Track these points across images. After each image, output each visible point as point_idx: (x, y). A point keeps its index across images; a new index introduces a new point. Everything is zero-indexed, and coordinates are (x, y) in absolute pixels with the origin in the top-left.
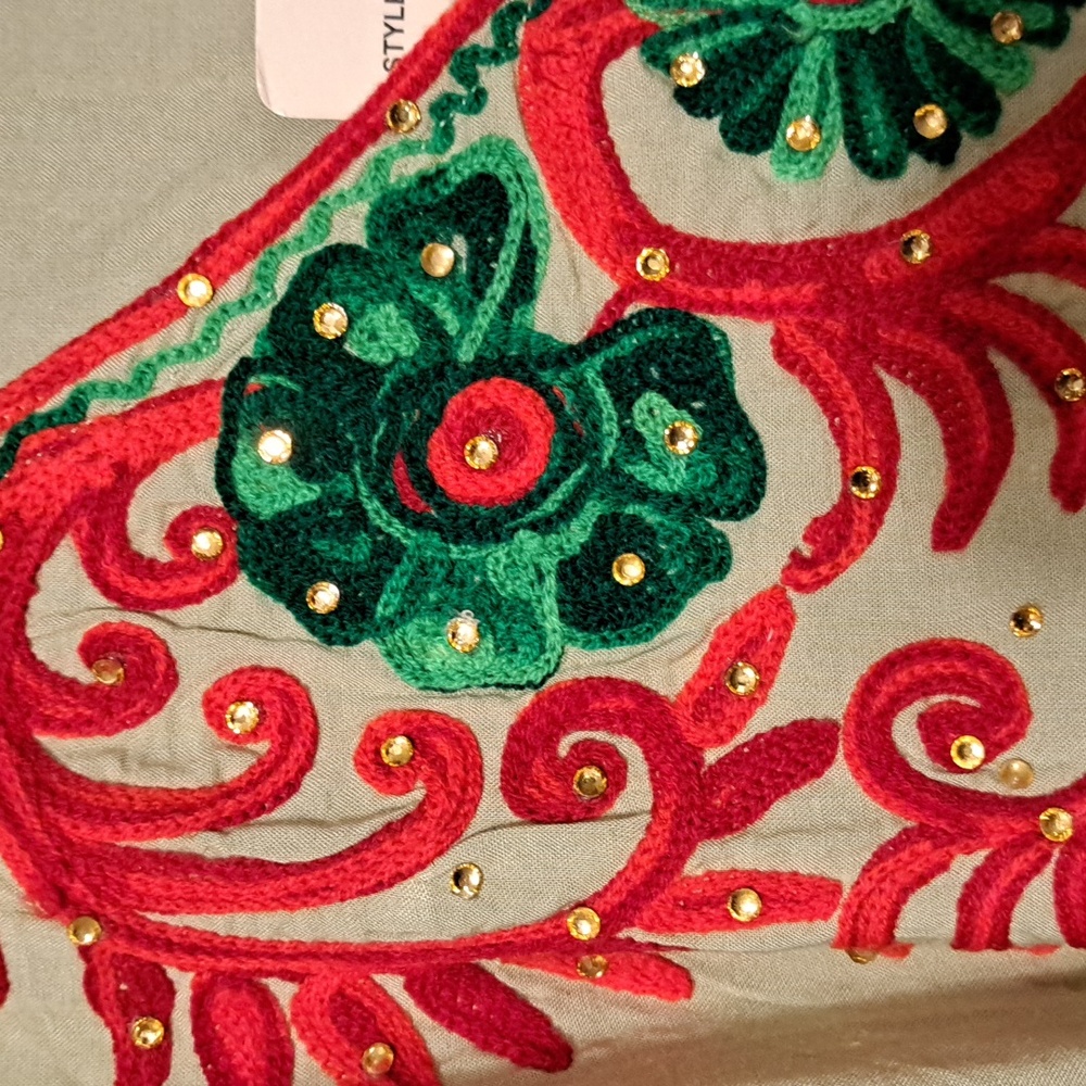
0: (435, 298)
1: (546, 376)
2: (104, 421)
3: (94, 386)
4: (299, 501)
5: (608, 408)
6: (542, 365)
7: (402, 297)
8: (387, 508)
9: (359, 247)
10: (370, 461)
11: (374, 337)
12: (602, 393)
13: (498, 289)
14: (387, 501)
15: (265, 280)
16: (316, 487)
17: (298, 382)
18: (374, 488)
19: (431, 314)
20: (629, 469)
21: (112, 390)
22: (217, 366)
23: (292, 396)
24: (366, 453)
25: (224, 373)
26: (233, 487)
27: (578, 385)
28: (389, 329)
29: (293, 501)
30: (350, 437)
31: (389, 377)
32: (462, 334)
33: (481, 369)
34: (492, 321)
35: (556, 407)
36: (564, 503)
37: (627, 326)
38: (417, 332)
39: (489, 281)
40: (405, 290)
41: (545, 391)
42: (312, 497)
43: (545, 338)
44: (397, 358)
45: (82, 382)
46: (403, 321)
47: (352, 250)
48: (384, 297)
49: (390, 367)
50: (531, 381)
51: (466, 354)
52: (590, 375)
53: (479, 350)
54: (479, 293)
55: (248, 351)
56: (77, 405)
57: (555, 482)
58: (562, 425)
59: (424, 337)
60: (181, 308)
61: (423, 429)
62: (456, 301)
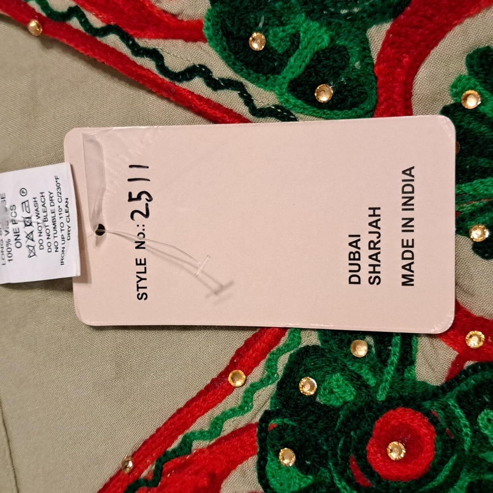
0: (361, 368)
1: (427, 405)
2: (201, 451)
3: (193, 433)
4: (303, 485)
5: (464, 421)
6: (424, 399)
7: (343, 369)
8: (350, 486)
9: (318, 346)
10: (337, 460)
11: (332, 392)
12: (459, 412)
13: (394, 359)
14: (349, 481)
15: (271, 368)
16: (311, 477)
17: (295, 421)
18: (342, 474)
19: (359, 377)
20: (481, 455)
21: (202, 435)
22: (254, 416)
23: (293, 429)
24: (335, 455)
25: (257, 419)
26: (268, 481)
27: (445, 407)
28: (339, 387)
29: (300, 485)
30: (325, 448)
31: (342, 413)
32: (378, 385)
33: (390, 402)
34: (393, 377)
35: (434, 421)
36: (448, 477)
37: (466, 373)
38: (354, 387)
39: (388, 355)
40: (345, 366)
41: (428, 413)
42: (309, 481)
43: (424, 384)
44: (345, 403)
45: (188, 432)
46: (346, 382)
47: (315, 348)
48: (334, 371)
49: (342, 407)
50: (419, 408)
51: (381, 396)
52: (452, 402)
53: (388, 393)
54: (384, 363)
55: (267, 407)
56: (186, 444)
57: (442, 463)
58: (441, 433)
59: (358, 389)
60: (231, 389)
61: (364, 439)
62: (373, 369)
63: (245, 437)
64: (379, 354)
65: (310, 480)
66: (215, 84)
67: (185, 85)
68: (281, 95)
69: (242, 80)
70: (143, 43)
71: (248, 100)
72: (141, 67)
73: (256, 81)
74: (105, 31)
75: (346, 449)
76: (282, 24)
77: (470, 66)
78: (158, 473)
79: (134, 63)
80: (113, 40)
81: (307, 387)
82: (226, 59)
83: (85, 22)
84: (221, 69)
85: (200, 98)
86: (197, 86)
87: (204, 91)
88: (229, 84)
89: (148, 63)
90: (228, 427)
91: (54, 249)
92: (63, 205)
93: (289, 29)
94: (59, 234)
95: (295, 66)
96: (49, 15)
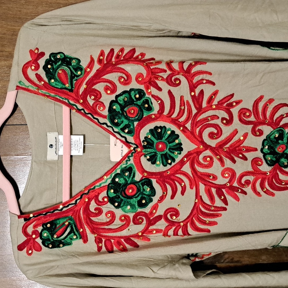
57: (137, 193)
58: (137, 188)
59: (125, 181)
60: (104, 179)
61: (125, 189)
62: (128, 178)
63: (105, 187)
64: (129, 175)
65: (115, 195)
66: (108, 126)
67: (102, 125)
68: (119, 130)
69: (113, 126)
70: (95, 117)
71: (113, 130)
72: (95, 121)
73: (115, 127)
74: (88, 114)
75: (122, 190)
76: (120, 119)
77: (149, 131)
78: (88, 192)
79: (93, 120)
80: (89, 115)
81: (117, 180)
82: (110, 123)
83: (85, 112)
84: (109, 124)
85: (105, 128)
86: (105, 126)
87: (106, 127)
88: (110, 127)
89: (96, 121)
90: (102, 185)
91: (77, 150)
92: (80, 143)
93: (121, 120)
94: (78, 148)
95: (122, 126)
96: (77, 109)
